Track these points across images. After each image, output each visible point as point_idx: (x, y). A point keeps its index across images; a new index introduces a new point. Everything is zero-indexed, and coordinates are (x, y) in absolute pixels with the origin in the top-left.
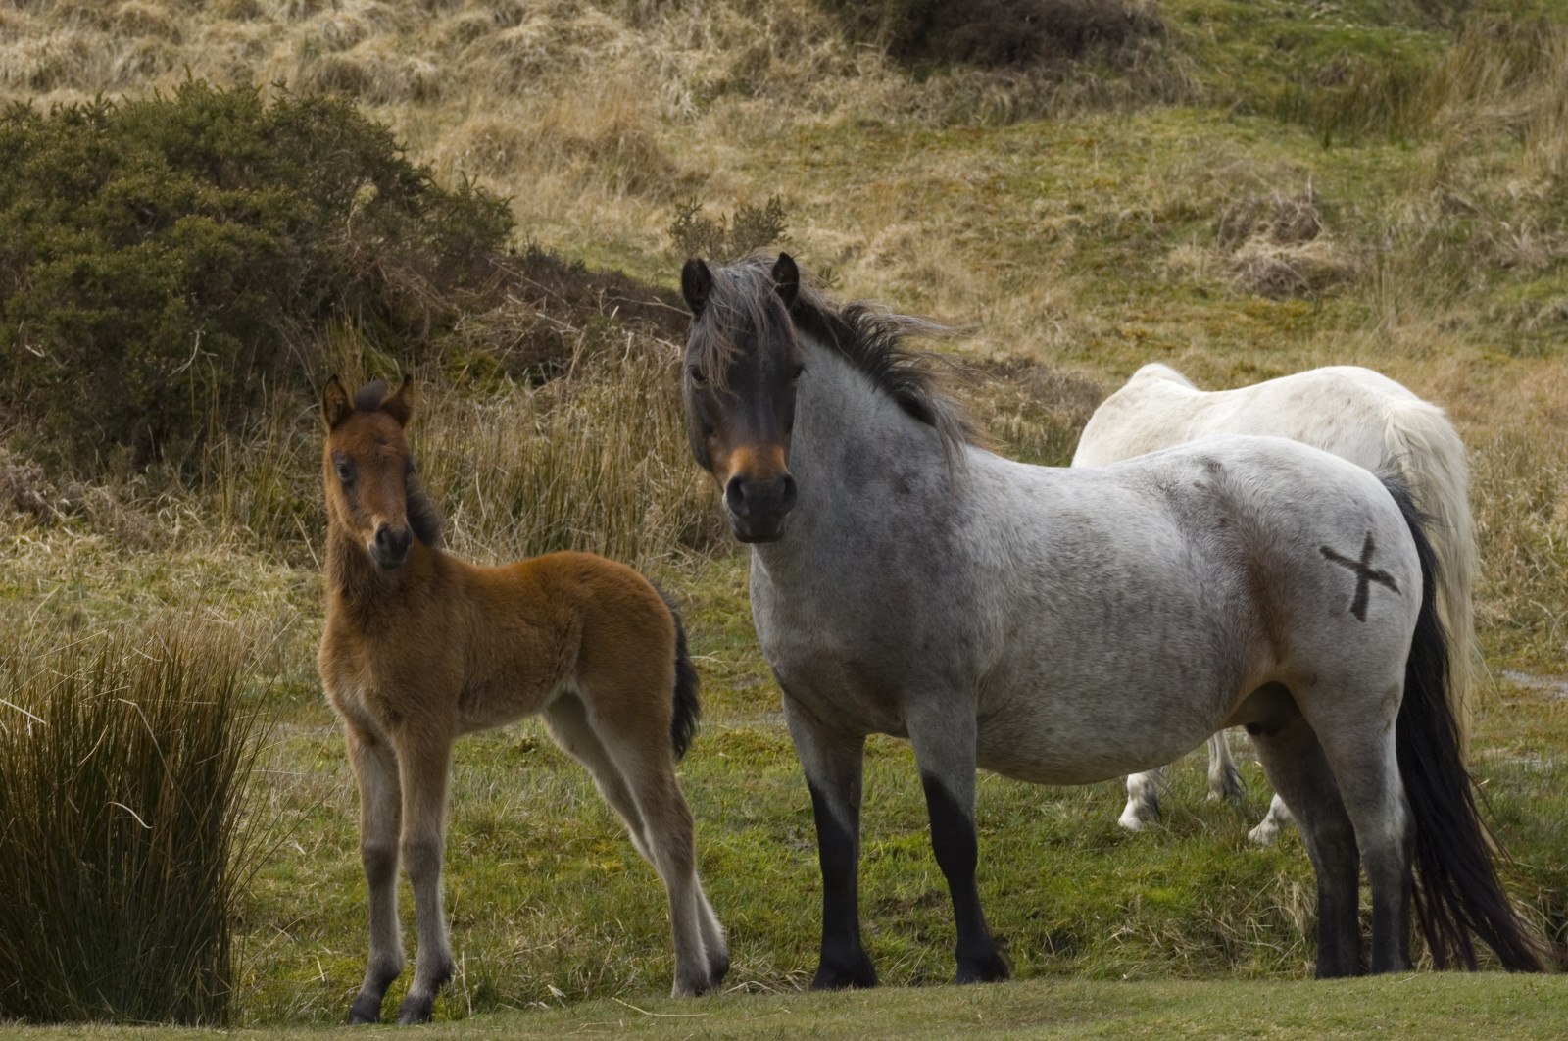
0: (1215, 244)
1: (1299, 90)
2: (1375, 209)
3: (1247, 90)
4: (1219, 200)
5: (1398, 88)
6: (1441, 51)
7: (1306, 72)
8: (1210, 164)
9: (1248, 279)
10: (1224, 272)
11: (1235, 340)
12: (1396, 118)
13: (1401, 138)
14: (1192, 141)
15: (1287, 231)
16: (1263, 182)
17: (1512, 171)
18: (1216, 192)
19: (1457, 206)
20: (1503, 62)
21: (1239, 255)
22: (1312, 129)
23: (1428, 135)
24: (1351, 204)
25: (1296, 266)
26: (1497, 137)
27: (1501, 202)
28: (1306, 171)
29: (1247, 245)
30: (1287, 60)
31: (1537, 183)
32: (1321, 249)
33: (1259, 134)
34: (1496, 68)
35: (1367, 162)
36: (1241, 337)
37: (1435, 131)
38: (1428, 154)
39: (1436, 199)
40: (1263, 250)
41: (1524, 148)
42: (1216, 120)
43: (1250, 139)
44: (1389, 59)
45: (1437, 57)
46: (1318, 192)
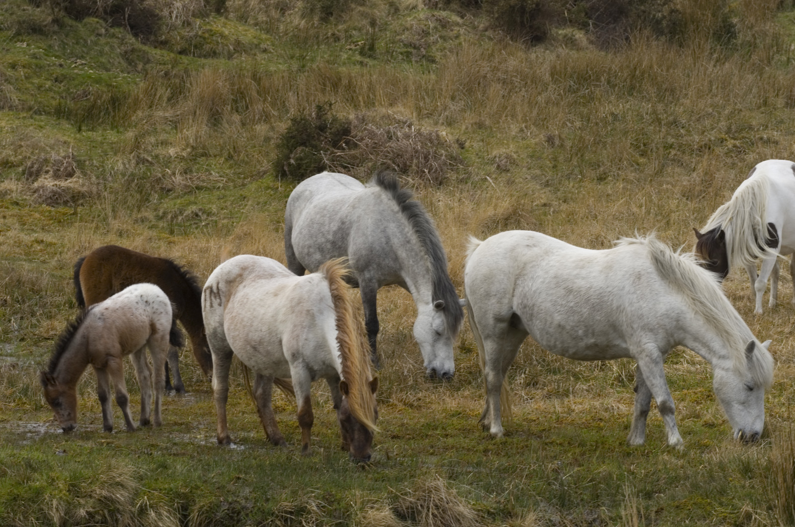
0: (24, 180)
1: (66, 103)
2: (103, 162)
3: (40, 103)
4: (26, 157)
5: (115, 102)
6: (136, 84)
7: (69, 94)
8: (21, 140)
9: (40, 197)
10: (28, 193)
11: (33, 227)
12: (114, 117)
13: (116, 127)
14: (12, 128)
15: (60, 173)
16: (48, 149)
17: (171, 144)
18: (24, 154)
19: (144, 161)
20: (167, 90)
21: (36, 185)
22: (72, 122)
23: (130, 126)
24: (91, 159)
25: (64, 191)
26: (163, 127)
27: (166, 159)
28: (69, 143)
29: (40, 179)
30: (60, 88)
31: (184, 149)
32: (76, 182)
33: (46, 125)
34: (164, 92)
35: (99, 139)
36: (36, 225)
37: (134, 124)
38: (130, 134)
39: (133, 157)
40: (47, 182)
41: (177, 133)
42: (24, 118)
43: (42, 127)
44: (110, 88)
45: (135, 87)
46: (75, 154)
